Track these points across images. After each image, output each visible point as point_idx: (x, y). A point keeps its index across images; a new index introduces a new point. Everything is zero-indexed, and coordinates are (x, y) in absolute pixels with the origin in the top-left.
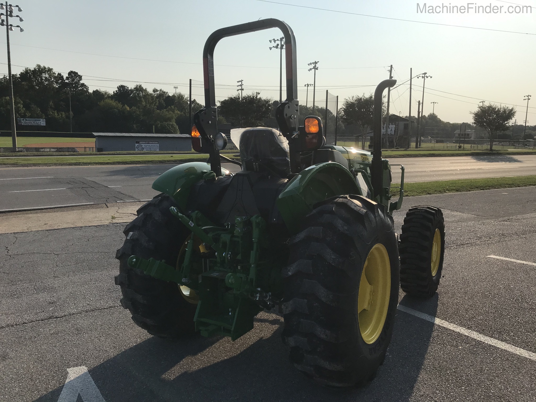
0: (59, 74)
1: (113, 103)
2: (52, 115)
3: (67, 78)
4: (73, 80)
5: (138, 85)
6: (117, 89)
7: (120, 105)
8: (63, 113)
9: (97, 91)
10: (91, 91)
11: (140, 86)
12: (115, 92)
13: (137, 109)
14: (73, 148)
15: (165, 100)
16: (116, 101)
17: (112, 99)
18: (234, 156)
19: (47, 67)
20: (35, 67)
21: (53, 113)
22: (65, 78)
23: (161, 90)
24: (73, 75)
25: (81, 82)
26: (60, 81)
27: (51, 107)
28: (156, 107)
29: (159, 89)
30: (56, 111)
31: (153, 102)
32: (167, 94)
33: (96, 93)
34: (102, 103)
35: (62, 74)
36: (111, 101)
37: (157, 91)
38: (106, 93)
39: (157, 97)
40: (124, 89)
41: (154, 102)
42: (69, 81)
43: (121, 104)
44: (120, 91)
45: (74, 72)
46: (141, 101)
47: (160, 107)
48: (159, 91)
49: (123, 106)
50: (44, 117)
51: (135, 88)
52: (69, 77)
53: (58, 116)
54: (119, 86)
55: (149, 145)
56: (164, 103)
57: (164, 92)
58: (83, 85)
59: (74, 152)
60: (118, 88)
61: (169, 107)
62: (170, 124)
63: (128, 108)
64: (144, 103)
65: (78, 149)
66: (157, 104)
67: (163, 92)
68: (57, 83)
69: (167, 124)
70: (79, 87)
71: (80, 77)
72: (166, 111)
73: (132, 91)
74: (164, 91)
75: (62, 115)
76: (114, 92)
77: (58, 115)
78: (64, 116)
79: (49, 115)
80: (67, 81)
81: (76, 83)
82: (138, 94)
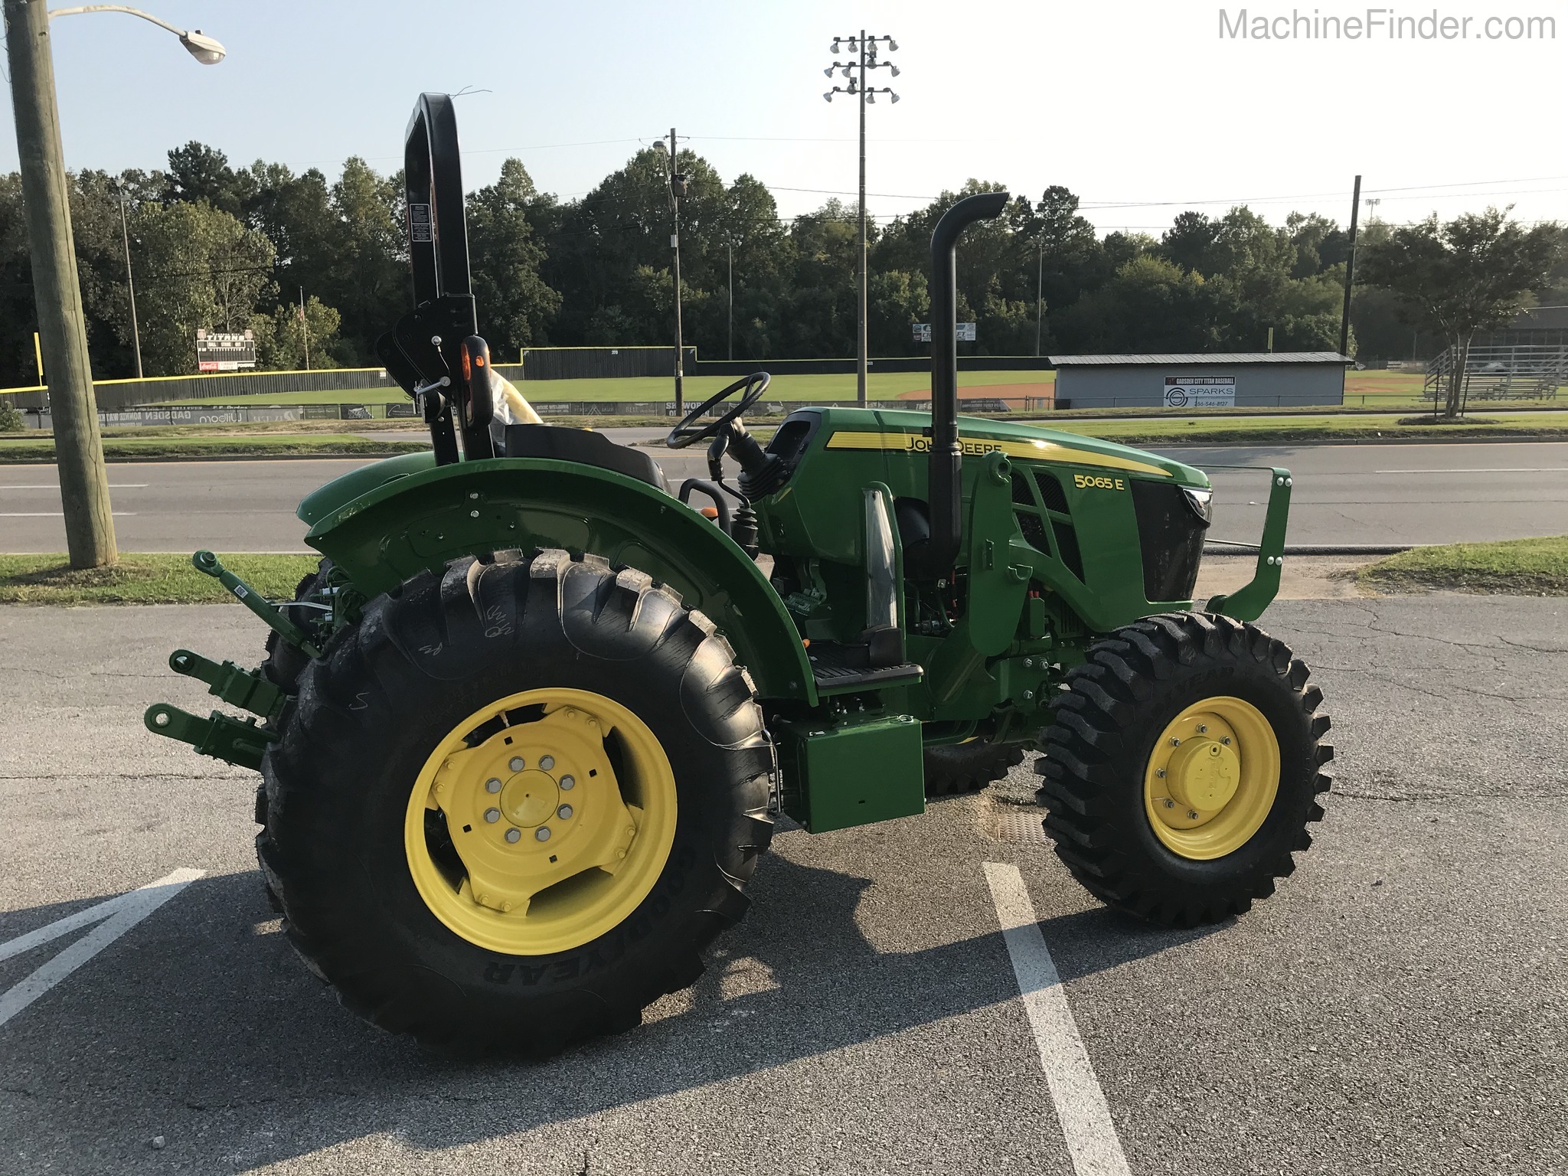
0: (1021, 199)
1: (1158, 267)
2: (993, 310)
3: (1041, 208)
4: (1054, 212)
5: (1236, 209)
6: (1174, 225)
7: (1176, 273)
8: (1022, 304)
9: (1117, 235)
10: (1100, 236)
11: (1244, 210)
12: (1169, 235)
13: (1226, 281)
14: (997, 400)
15: (1320, 248)
16: (1166, 260)
17: (1154, 257)
18: (1401, 422)
19: (992, 185)
20: (964, 186)
21: (996, 304)
22: (1034, 207)
23: (1313, 216)
24: (1058, 197)
25: (1076, 214)
26: (1022, 217)
27: (994, 291)
28: (1288, 269)
29: (1306, 213)
30: (1004, 300)
31: (1279, 257)
32: (1334, 226)
33: (1116, 241)
34: (1126, 270)
35: (1028, 198)
36: (1152, 262)
37: (1300, 219)
38: (1142, 239)
39: (1295, 241)
40: (1195, 224)
41: (1284, 255)
42: (1045, 216)
43: (1180, 269)
44: (1183, 232)
45: (1060, 187)
46: (1242, 255)
47: (1302, 269)
48: (1307, 220)
49: (1185, 275)
50: (974, 316)
51: (1226, 218)
52: (1045, 205)
53: (1007, 312)
54: (1181, 216)
55: (1204, 387)
56: (1318, 255)
57: (1323, 222)
58: (1080, 221)
59: (999, 410)
60: (1177, 221)
61: (1333, 267)
62: (1325, 322)
63: (1200, 280)
64: (1250, 262)
65: (1007, 404)
66: (1294, 261)
67: (1318, 220)
68: (1013, 222)
69: (1318, 322)
70: (1070, 229)
71: (1074, 201)
72: (1319, 280)
73: (1216, 227)
74: (1323, 217)
75: (1017, 309)
76: (1164, 235)
77: (1009, 310)
78: (1023, 311)
79: (988, 311)
80: (1039, 215)
81: (1062, 217)
82: (1236, 234)
